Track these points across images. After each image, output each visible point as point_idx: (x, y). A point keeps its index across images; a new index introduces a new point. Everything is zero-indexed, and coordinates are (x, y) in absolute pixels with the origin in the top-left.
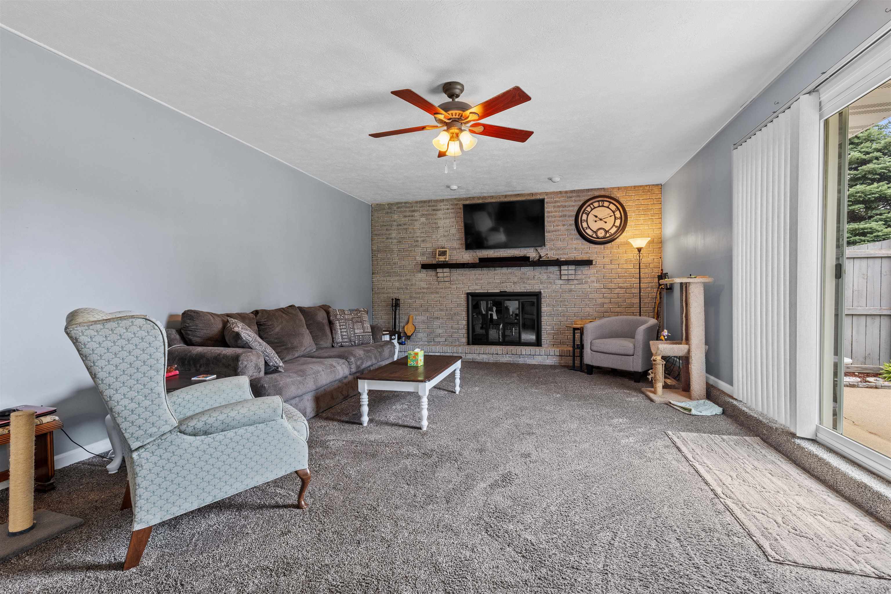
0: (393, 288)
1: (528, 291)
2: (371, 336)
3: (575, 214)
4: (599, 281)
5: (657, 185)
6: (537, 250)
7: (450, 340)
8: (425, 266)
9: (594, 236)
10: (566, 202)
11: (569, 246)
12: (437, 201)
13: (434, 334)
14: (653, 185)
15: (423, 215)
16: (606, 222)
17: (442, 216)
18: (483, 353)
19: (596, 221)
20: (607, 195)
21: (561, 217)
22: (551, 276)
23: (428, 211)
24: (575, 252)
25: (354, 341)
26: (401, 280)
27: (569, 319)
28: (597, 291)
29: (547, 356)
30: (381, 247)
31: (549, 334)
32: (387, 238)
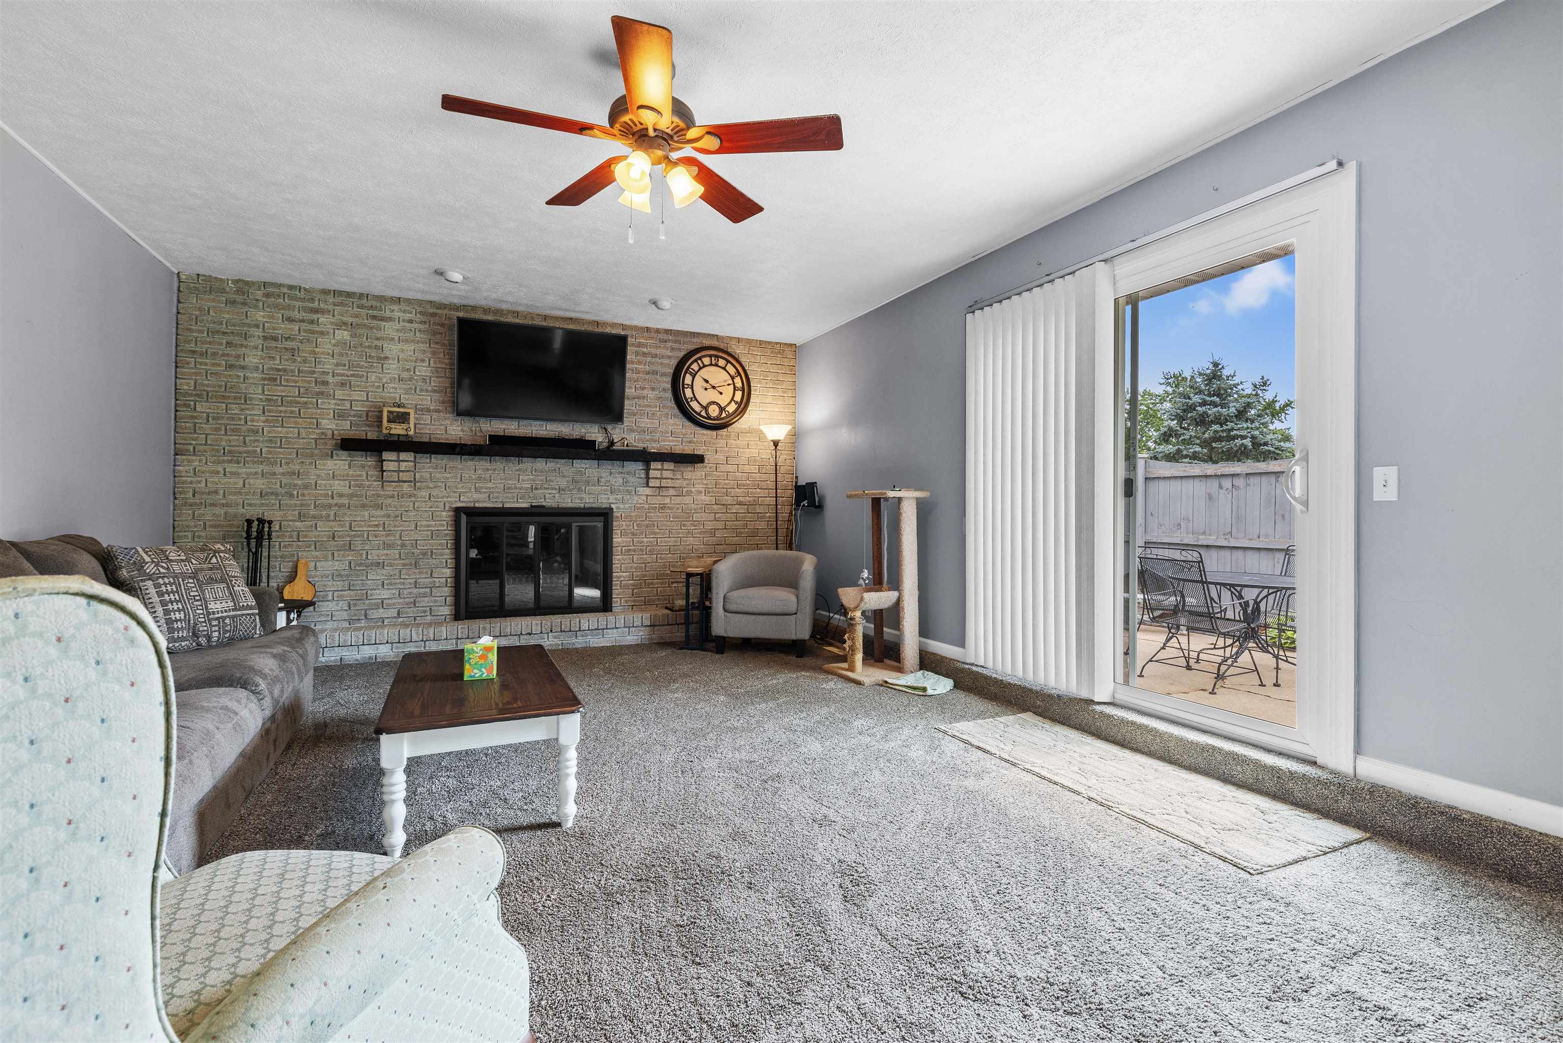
0: (247, 494)
1: (587, 506)
2: (257, 617)
3: (672, 371)
4: (709, 492)
5: (791, 345)
6: (606, 429)
7: (411, 612)
8: (349, 445)
9: (703, 413)
10: (657, 348)
11: (662, 428)
12: (382, 299)
13: (368, 602)
14: (786, 344)
15: (342, 325)
16: (721, 393)
17: (396, 335)
18: (498, 634)
19: (706, 389)
20: (721, 347)
21: (648, 373)
22: (631, 479)
23: (356, 316)
24: (671, 438)
25: (204, 636)
26: (275, 474)
27: (661, 558)
28: (706, 508)
29: (627, 629)
30: (208, 386)
31: (626, 587)
32: (231, 366)
